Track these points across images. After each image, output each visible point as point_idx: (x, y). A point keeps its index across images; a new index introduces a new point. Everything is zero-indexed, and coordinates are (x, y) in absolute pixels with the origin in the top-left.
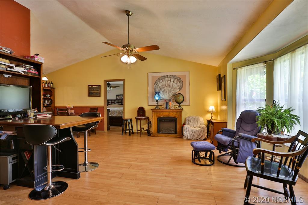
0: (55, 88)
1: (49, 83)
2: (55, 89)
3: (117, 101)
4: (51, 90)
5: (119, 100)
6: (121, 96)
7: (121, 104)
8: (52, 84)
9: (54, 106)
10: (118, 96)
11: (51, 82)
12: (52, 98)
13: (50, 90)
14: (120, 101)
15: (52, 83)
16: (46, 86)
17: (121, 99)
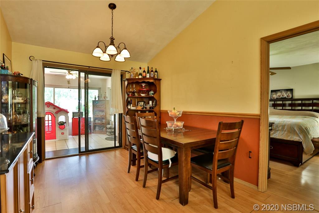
0: (161, 79)
1: (152, 71)
2: (161, 81)
3: (273, 102)
4: (154, 83)
5: (278, 99)
6: (281, 92)
7: (281, 108)
8: (156, 73)
9: (160, 111)
10: (274, 93)
11: (154, 70)
12: (156, 96)
13: (152, 83)
14: (278, 102)
15: (156, 71)
16: (148, 76)
17: (282, 98)
